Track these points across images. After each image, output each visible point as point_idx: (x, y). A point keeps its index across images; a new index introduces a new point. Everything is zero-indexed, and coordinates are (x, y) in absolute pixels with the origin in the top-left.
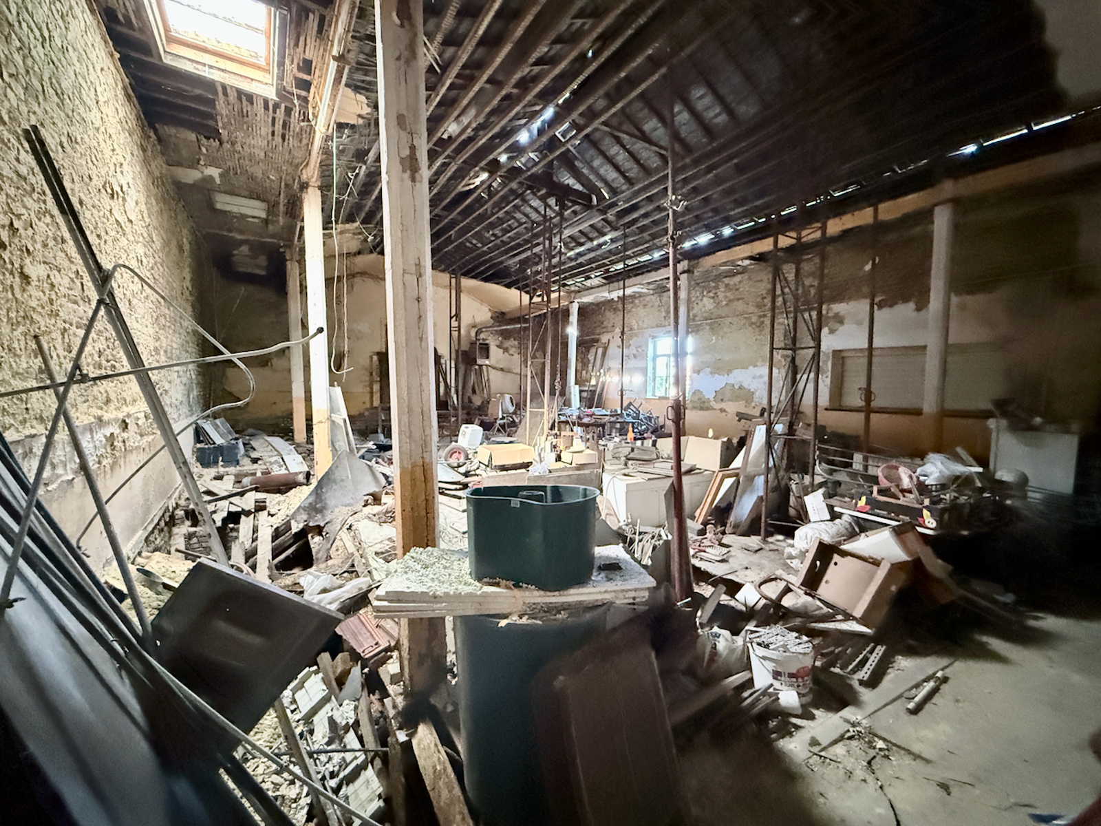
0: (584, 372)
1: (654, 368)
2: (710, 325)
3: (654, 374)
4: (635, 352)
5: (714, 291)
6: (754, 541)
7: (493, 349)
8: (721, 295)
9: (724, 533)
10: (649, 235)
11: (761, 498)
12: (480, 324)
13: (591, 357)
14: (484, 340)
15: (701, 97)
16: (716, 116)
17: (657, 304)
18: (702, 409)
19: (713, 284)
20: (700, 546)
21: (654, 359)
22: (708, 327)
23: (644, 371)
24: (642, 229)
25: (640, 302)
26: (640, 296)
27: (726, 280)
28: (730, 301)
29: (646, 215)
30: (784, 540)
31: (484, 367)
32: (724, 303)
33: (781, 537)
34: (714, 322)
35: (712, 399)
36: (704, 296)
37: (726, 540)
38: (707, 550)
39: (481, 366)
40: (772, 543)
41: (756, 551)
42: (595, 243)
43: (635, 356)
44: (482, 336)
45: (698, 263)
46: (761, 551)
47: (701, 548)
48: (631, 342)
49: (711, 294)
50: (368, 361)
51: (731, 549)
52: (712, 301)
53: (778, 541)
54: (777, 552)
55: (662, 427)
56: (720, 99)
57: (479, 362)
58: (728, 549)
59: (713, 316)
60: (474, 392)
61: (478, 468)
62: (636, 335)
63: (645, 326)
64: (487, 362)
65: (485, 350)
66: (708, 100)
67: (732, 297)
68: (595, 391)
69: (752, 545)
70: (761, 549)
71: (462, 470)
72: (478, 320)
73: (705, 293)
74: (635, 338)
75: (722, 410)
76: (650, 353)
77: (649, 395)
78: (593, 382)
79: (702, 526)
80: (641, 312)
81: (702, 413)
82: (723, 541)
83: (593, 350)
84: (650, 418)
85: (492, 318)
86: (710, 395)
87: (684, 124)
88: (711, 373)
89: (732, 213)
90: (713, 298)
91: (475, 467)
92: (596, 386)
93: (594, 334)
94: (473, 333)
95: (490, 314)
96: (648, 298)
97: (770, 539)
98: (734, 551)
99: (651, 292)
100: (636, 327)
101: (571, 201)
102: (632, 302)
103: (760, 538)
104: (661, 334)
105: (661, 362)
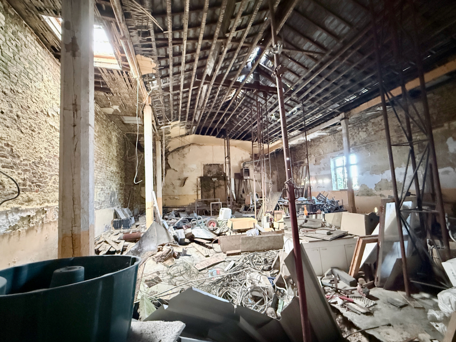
0: (298, 179)
1: (336, 174)
2: (366, 146)
3: (336, 177)
4: (323, 166)
5: (365, 128)
6: (399, 296)
7: (251, 171)
8: (370, 129)
9: (372, 286)
10: (317, 103)
11: (399, 261)
12: (246, 160)
13: (301, 171)
14: (247, 167)
15: (331, 22)
16: (342, 29)
17: (332, 140)
18: (368, 195)
19: (364, 124)
20: (348, 297)
21: (335, 168)
22: (364, 148)
23: (330, 176)
24: (313, 100)
25: (323, 140)
26: (323, 137)
27: (372, 121)
28: (377, 131)
29: (312, 92)
30: (429, 299)
31: (248, 180)
32: (373, 133)
33: (426, 295)
34: (367, 144)
35: (373, 189)
36: (359, 132)
37: (373, 292)
38: (355, 300)
39: (246, 180)
40: (416, 300)
41: (401, 307)
42: (290, 112)
43: (324, 169)
44: (246, 166)
45: (350, 114)
46: (405, 308)
47: (349, 299)
48: (320, 161)
49: (364, 130)
50: (196, 180)
51: (377, 302)
52: (365, 133)
53: (424, 298)
54: (422, 311)
55: (341, 207)
56: (343, 20)
57: (245, 178)
58: (374, 302)
59: (366, 142)
60: (243, 192)
61: (227, 231)
62: (323, 157)
63: (327, 152)
64: (249, 178)
65: (247, 172)
66: (336, 22)
67: (377, 129)
68: (304, 188)
69: (398, 300)
70: (406, 305)
71: (218, 232)
72: (244, 158)
73: (360, 129)
74: (322, 160)
75: (381, 195)
76: (332, 166)
77: (334, 189)
78: (303, 184)
79: (354, 279)
80: (324, 145)
81: (368, 197)
82: (370, 293)
83: (301, 168)
84: (333, 202)
85: (251, 157)
86: (373, 187)
87: (325, 40)
88: (371, 174)
89: (364, 79)
90: (366, 131)
91: (225, 230)
92: (304, 186)
93: (300, 159)
94: (242, 165)
95: (249, 156)
96: (327, 138)
97: (416, 296)
98: (380, 305)
99: (329, 134)
100: (322, 153)
101: (270, 93)
102: (319, 141)
103: (405, 293)
104: (337, 155)
105: (339, 171)
